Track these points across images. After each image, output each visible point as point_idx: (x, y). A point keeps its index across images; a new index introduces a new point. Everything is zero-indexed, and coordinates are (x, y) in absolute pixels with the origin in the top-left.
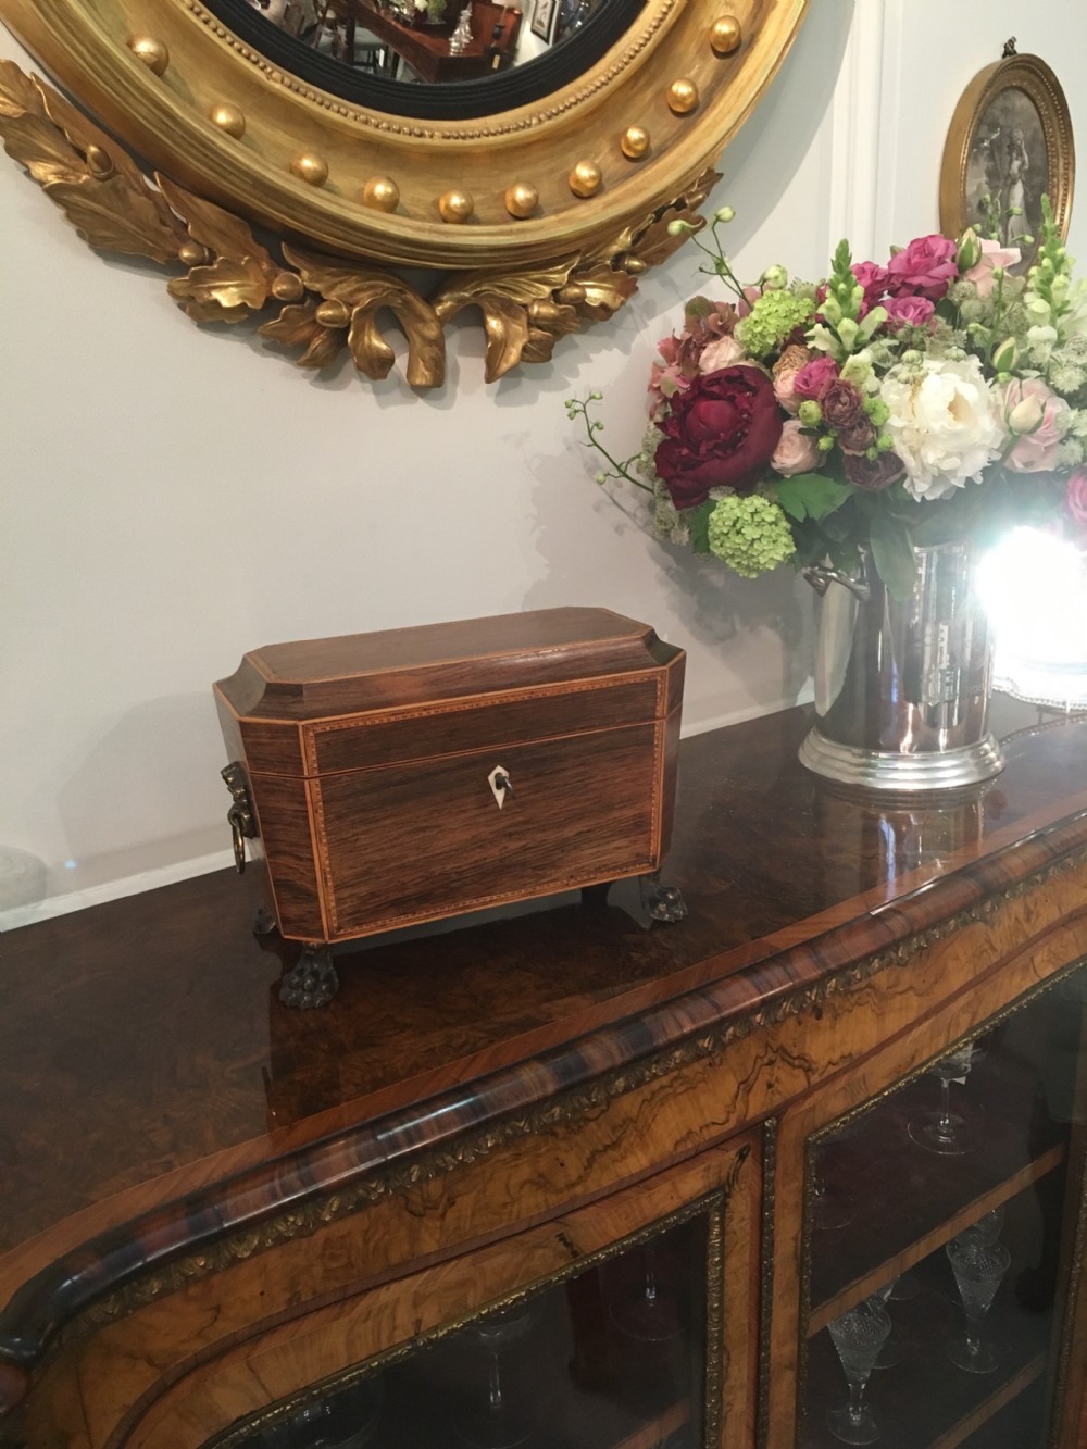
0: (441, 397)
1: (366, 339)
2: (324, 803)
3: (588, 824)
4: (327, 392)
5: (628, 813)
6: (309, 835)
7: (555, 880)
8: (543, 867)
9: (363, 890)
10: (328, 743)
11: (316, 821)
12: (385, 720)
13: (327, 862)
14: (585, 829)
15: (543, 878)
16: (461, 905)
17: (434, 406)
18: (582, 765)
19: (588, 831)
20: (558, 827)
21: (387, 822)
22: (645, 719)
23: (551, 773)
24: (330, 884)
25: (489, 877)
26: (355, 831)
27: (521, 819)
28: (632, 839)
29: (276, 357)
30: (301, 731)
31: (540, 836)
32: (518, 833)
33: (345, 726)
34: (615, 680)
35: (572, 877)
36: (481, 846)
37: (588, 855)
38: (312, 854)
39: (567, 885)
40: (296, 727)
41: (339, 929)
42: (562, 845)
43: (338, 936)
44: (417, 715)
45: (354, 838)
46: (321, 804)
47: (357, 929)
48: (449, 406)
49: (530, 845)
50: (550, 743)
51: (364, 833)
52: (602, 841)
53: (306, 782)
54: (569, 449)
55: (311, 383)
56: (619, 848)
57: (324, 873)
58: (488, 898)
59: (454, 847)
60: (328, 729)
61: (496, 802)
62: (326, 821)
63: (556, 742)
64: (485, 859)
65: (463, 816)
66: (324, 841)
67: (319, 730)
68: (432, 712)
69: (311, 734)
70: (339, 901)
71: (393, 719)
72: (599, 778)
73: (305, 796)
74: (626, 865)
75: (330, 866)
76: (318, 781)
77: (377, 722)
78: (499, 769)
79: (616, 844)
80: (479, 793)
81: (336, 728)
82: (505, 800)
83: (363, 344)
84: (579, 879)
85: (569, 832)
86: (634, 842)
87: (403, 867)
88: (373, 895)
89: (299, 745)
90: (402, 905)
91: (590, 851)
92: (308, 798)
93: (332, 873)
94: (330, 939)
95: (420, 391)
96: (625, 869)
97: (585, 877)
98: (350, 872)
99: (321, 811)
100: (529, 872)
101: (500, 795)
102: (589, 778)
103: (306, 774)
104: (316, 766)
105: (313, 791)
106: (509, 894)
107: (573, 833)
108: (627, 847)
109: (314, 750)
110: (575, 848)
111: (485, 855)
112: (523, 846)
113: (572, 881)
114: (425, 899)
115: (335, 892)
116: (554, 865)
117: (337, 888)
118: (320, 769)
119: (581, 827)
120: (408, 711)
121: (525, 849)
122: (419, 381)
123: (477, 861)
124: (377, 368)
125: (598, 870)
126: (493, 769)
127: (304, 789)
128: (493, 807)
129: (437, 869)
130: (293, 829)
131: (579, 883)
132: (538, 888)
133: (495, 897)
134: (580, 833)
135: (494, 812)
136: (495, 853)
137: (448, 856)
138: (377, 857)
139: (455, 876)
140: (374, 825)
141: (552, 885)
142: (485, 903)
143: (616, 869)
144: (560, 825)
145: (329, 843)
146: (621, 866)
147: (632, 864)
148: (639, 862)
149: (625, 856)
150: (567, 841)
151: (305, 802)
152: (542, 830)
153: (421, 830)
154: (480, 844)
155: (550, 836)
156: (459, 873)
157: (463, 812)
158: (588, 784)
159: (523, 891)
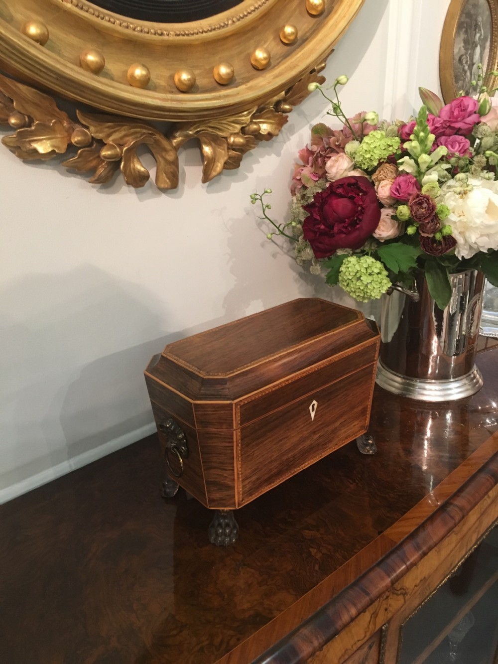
0: (176, 192)
1: (132, 165)
2: (242, 439)
3: (345, 418)
4: (108, 195)
5: (360, 408)
6: (233, 458)
7: (330, 448)
8: (326, 444)
9: (254, 478)
10: (245, 410)
11: (237, 450)
12: (270, 391)
13: (240, 469)
15: (325, 448)
16: (293, 472)
17: (172, 198)
18: (346, 390)
19: (345, 421)
21: (267, 441)
22: (370, 363)
23: (333, 398)
24: (240, 479)
25: (305, 454)
26: (253, 450)
27: (320, 423)
28: (360, 420)
29: (75, 177)
30: (234, 407)
31: (326, 429)
32: (318, 430)
33: (253, 399)
34: (361, 346)
35: (336, 445)
37: (343, 433)
38: (234, 467)
39: (334, 449)
40: (231, 404)
41: (243, 500)
42: (334, 431)
43: (242, 504)
44: (284, 384)
45: (253, 453)
46: (240, 441)
47: (250, 497)
48: (180, 197)
49: (322, 435)
50: (334, 384)
51: (257, 450)
52: (349, 424)
53: (235, 432)
54: (247, 214)
55: (97, 191)
56: (354, 426)
57: (238, 474)
58: (304, 465)
59: (292, 445)
60: (246, 402)
61: (311, 418)
62: (241, 450)
63: (337, 383)
65: (298, 429)
66: (240, 459)
67: (242, 404)
68: (290, 381)
69: (239, 407)
70: (244, 487)
71: (274, 389)
72: (351, 395)
73: (233, 439)
74: (357, 432)
75: (241, 471)
76: (240, 430)
77: (267, 392)
78: (314, 402)
79: (354, 424)
80: (305, 416)
81: (250, 400)
82: (315, 416)
83: (130, 168)
85: (337, 424)
86: (360, 421)
87: (272, 461)
88: (258, 479)
89: (232, 414)
90: (269, 480)
92: (235, 440)
93: (242, 474)
94: (238, 507)
95: (164, 190)
96: (356, 435)
97: (341, 443)
98: (250, 471)
99: (240, 445)
100: (321, 447)
101: (313, 414)
102: (348, 396)
103: (235, 428)
104: (239, 422)
105: (236, 435)
106: (312, 460)
107: (339, 424)
108: (358, 424)
109: (239, 414)
110: (339, 430)
111: (304, 445)
112: (320, 435)
113: (336, 446)
114: (279, 473)
115: (242, 483)
116: (330, 441)
117: (243, 481)
118: (241, 424)
119: (342, 420)
120: (280, 383)
121: (320, 437)
122: (162, 186)
123: (301, 449)
124: (138, 181)
125: (346, 438)
126: (312, 402)
127: (233, 435)
128: (310, 421)
129: (284, 458)
130: (223, 455)
131: (339, 446)
132: (323, 454)
133: (306, 464)
134: (341, 423)
135: (310, 423)
136: (308, 443)
137: (290, 450)
138: (261, 460)
139: (292, 459)
140: (261, 445)
141: (328, 450)
142: (302, 468)
143: (352, 435)
144: (334, 422)
145: (242, 459)
146: (354, 433)
147: (359, 431)
148: (361, 430)
149: (356, 429)
150: (336, 428)
151: (233, 442)
152: (327, 426)
153: (281, 441)
154: (303, 440)
155: (331, 428)
156: (293, 457)
157: (298, 427)
158: (347, 399)
159: (317, 457)
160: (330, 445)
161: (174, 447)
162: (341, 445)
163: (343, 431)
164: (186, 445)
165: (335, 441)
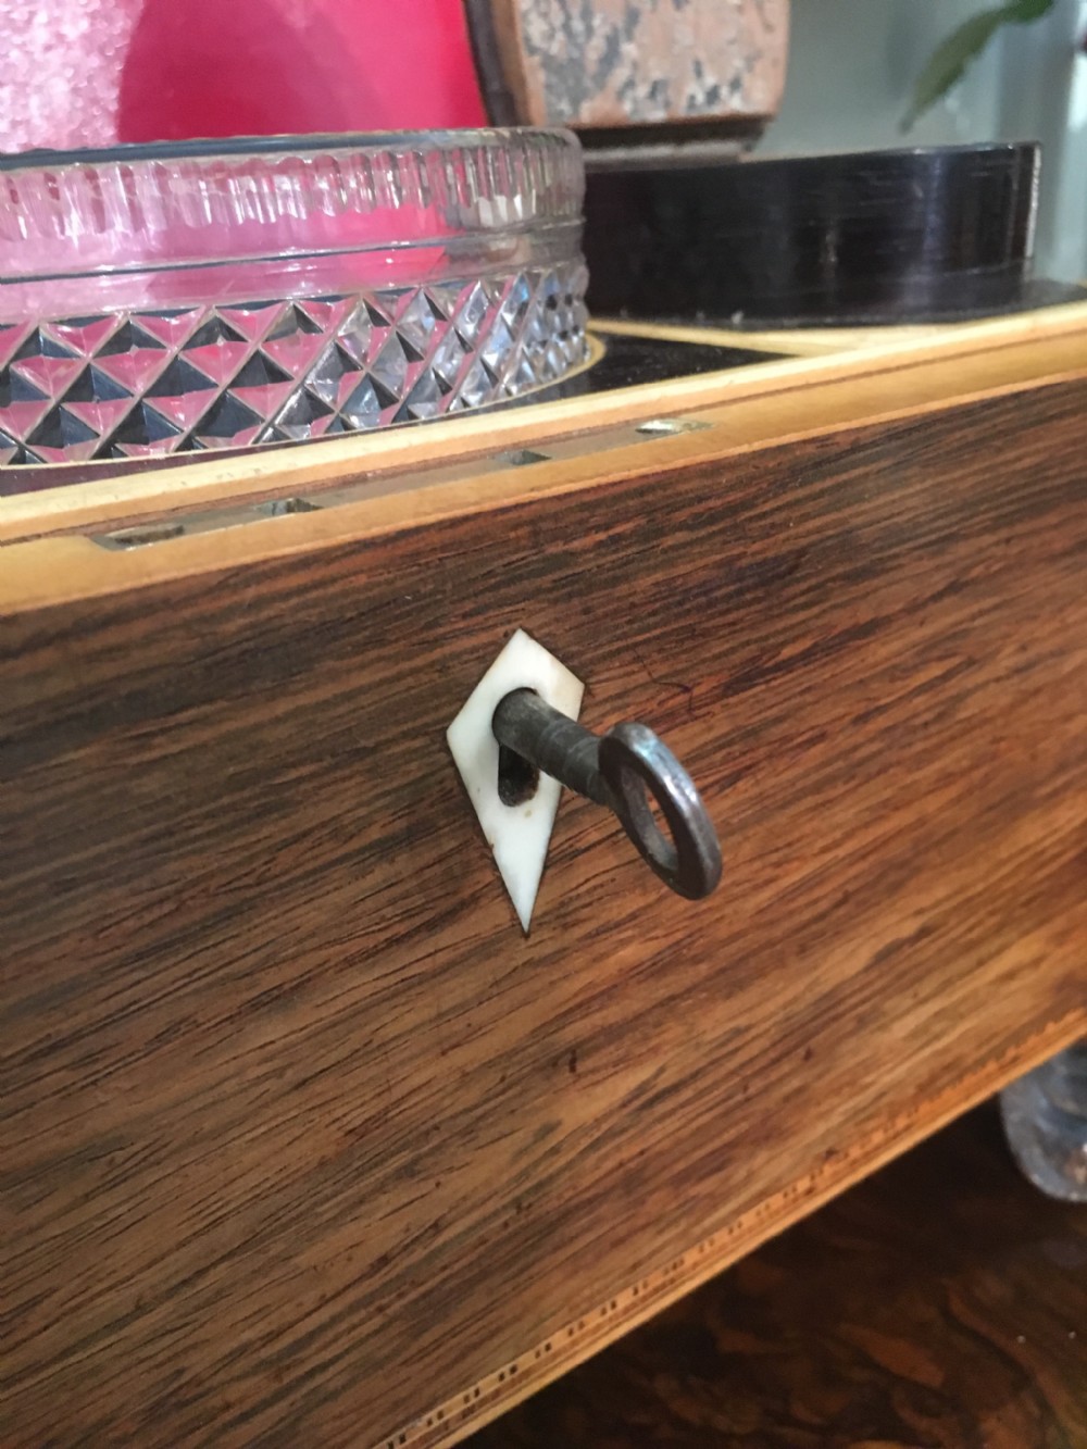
3: (924, 900)
7: (763, 1195)
8: (719, 1161)
14: (910, 928)
15: (715, 1200)
18: (953, 588)
19: (924, 932)
20: (803, 950)
23: (806, 656)
27: (632, 953)
28: (1059, 923)
31: (717, 1020)
32: (612, 1034)
35: (830, 1153)
36: (408, 1172)
37: (896, 1043)
39: (810, 1192)
49: (664, 1082)
52: (964, 963)
56: (1010, 976)
58: (454, 1405)
64: (436, 1227)
72: (1007, 660)
74: (1018, 1037)
82: (555, 861)
84: (855, 1152)
85: (846, 961)
86: (1061, 938)
91: (910, 1022)
96: (1011, 1053)
97: (878, 1137)
100: (653, 1206)
102: (971, 662)
107: (864, 955)
108: (1036, 962)
110: (862, 1022)
112: (642, 1089)
113: (828, 1169)
116: (768, 1134)
119: (895, 923)
121: (647, 1101)
123: (384, 1260)
125: (928, 1088)
126: (487, 656)
131: (855, 1164)
132: (691, 1257)
133: (488, 1384)
134: (882, 957)
139: (257, 1387)
141: (748, 1219)
143: (981, 1063)
144: (810, 939)
146: (1002, 1045)
147: (1037, 1025)
148: (1054, 1014)
149: (1016, 1003)
150: (829, 1007)
158: (959, 698)
159: (624, 1299)
160: (770, 1164)
162: (878, 1149)
163: (902, 1028)
165: (821, 1128)
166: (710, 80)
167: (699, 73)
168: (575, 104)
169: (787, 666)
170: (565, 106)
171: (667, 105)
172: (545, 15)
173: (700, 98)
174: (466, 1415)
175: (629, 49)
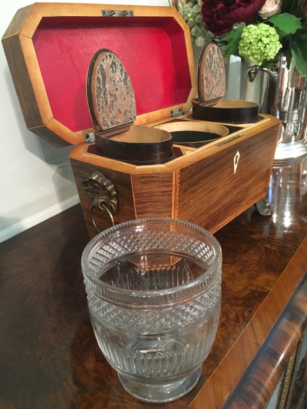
3: (255, 177)
7: (243, 206)
8: (241, 202)
11: (175, 196)
14: (254, 179)
15: (240, 206)
16: (216, 228)
18: (259, 147)
21: (200, 190)
25: (226, 210)
26: (189, 198)
27: (239, 178)
31: (242, 186)
32: (237, 186)
35: (247, 203)
37: (253, 192)
39: (246, 207)
42: (248, 189)
45: (188, 202)
49: (239, 192)
51: (192, 198)
52: (257, 184)
53: (174, 173)
56: (260, 186)
59: (219, 198)
61: (234, 171)
62: (179, 196)
64: (227, 202)
65: (223, 181)
66: (177, 207)
72: (262, 153)
74: (261, 193)
78: (238, 153)
79: (260, 185)
80: (230, 167)
82: (237, 169)
85: (250, 182)
87: (203, 213)
92: (174, 183)
94: (172, 263)
96: (260, 195)
97: (250, 203)
99: (178, 189)
101: (236, 166)
108: (263, 185)
110: (251, 189)
111: (226, 200)
113: (247, 205)
116: (244, 199)
121: (238, 193)
123: (224, 204)
125: (254, 198)
126: (236, 153)
128: (232, 174)
130: (160, 203)
132: (238, 212)
133: (226, 220)
134: (253, 182)
135: (233, 176)
136: (229, 198)
137: (217, 203)
138: (194, 211)
139: (217, 214)
140: (195, 193)
141: (242, 209)
142: (223, 224)
143: (258, 196)
144: (248, 179)
145: (179, 208)
149: (261, 189)
150: (249, 187)
151: (172, 186)
152: (244, 183)
153: (210, 191)
154: (226, 194)
155: (245, 185)
156: (218, 211)
157: (224, 179)
158: (259, 157)
159: (234, 215)
160: (244, 203)
161: (103, 203)
163: (253, 190)
164: (117, 197)
165: (247, 200)
166: (219, 93)
167: (218, 93)
168: (208, 98)
169: (250, 153)
170: (208, 99)
171: (216, 97)
172: (206, 90)
173: (218, 95)
174: (225, 223)
175: (213, 92)
